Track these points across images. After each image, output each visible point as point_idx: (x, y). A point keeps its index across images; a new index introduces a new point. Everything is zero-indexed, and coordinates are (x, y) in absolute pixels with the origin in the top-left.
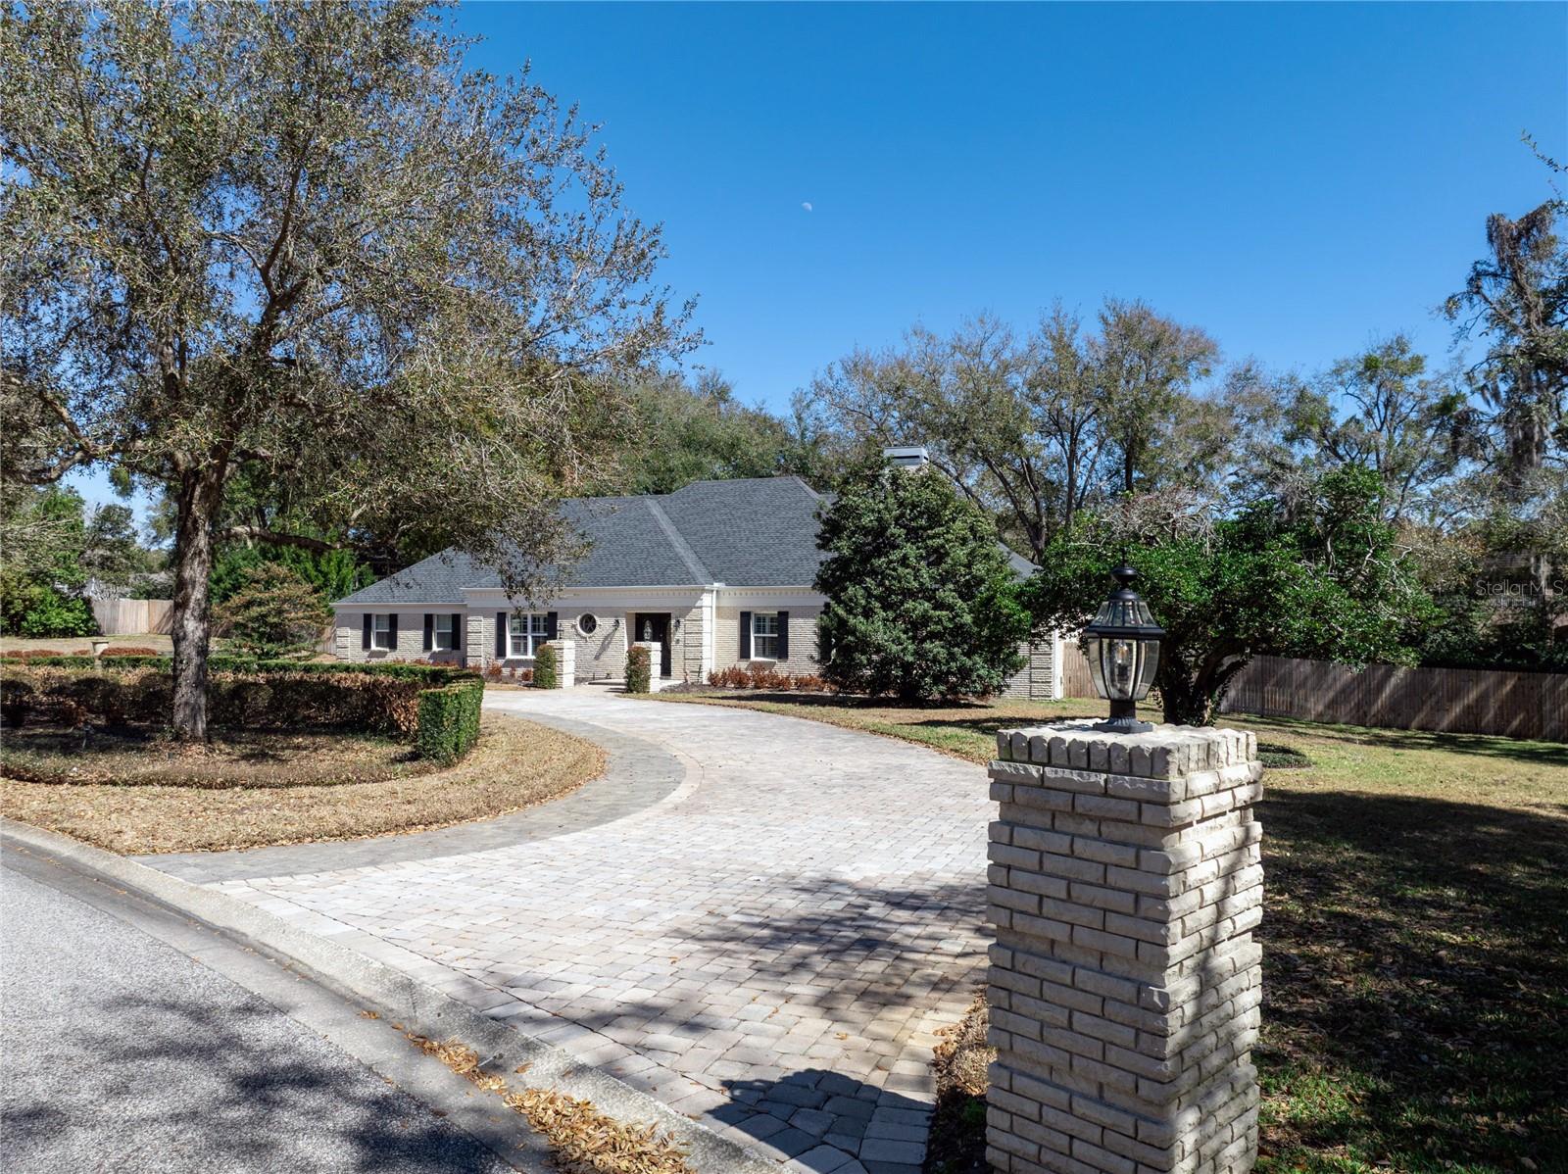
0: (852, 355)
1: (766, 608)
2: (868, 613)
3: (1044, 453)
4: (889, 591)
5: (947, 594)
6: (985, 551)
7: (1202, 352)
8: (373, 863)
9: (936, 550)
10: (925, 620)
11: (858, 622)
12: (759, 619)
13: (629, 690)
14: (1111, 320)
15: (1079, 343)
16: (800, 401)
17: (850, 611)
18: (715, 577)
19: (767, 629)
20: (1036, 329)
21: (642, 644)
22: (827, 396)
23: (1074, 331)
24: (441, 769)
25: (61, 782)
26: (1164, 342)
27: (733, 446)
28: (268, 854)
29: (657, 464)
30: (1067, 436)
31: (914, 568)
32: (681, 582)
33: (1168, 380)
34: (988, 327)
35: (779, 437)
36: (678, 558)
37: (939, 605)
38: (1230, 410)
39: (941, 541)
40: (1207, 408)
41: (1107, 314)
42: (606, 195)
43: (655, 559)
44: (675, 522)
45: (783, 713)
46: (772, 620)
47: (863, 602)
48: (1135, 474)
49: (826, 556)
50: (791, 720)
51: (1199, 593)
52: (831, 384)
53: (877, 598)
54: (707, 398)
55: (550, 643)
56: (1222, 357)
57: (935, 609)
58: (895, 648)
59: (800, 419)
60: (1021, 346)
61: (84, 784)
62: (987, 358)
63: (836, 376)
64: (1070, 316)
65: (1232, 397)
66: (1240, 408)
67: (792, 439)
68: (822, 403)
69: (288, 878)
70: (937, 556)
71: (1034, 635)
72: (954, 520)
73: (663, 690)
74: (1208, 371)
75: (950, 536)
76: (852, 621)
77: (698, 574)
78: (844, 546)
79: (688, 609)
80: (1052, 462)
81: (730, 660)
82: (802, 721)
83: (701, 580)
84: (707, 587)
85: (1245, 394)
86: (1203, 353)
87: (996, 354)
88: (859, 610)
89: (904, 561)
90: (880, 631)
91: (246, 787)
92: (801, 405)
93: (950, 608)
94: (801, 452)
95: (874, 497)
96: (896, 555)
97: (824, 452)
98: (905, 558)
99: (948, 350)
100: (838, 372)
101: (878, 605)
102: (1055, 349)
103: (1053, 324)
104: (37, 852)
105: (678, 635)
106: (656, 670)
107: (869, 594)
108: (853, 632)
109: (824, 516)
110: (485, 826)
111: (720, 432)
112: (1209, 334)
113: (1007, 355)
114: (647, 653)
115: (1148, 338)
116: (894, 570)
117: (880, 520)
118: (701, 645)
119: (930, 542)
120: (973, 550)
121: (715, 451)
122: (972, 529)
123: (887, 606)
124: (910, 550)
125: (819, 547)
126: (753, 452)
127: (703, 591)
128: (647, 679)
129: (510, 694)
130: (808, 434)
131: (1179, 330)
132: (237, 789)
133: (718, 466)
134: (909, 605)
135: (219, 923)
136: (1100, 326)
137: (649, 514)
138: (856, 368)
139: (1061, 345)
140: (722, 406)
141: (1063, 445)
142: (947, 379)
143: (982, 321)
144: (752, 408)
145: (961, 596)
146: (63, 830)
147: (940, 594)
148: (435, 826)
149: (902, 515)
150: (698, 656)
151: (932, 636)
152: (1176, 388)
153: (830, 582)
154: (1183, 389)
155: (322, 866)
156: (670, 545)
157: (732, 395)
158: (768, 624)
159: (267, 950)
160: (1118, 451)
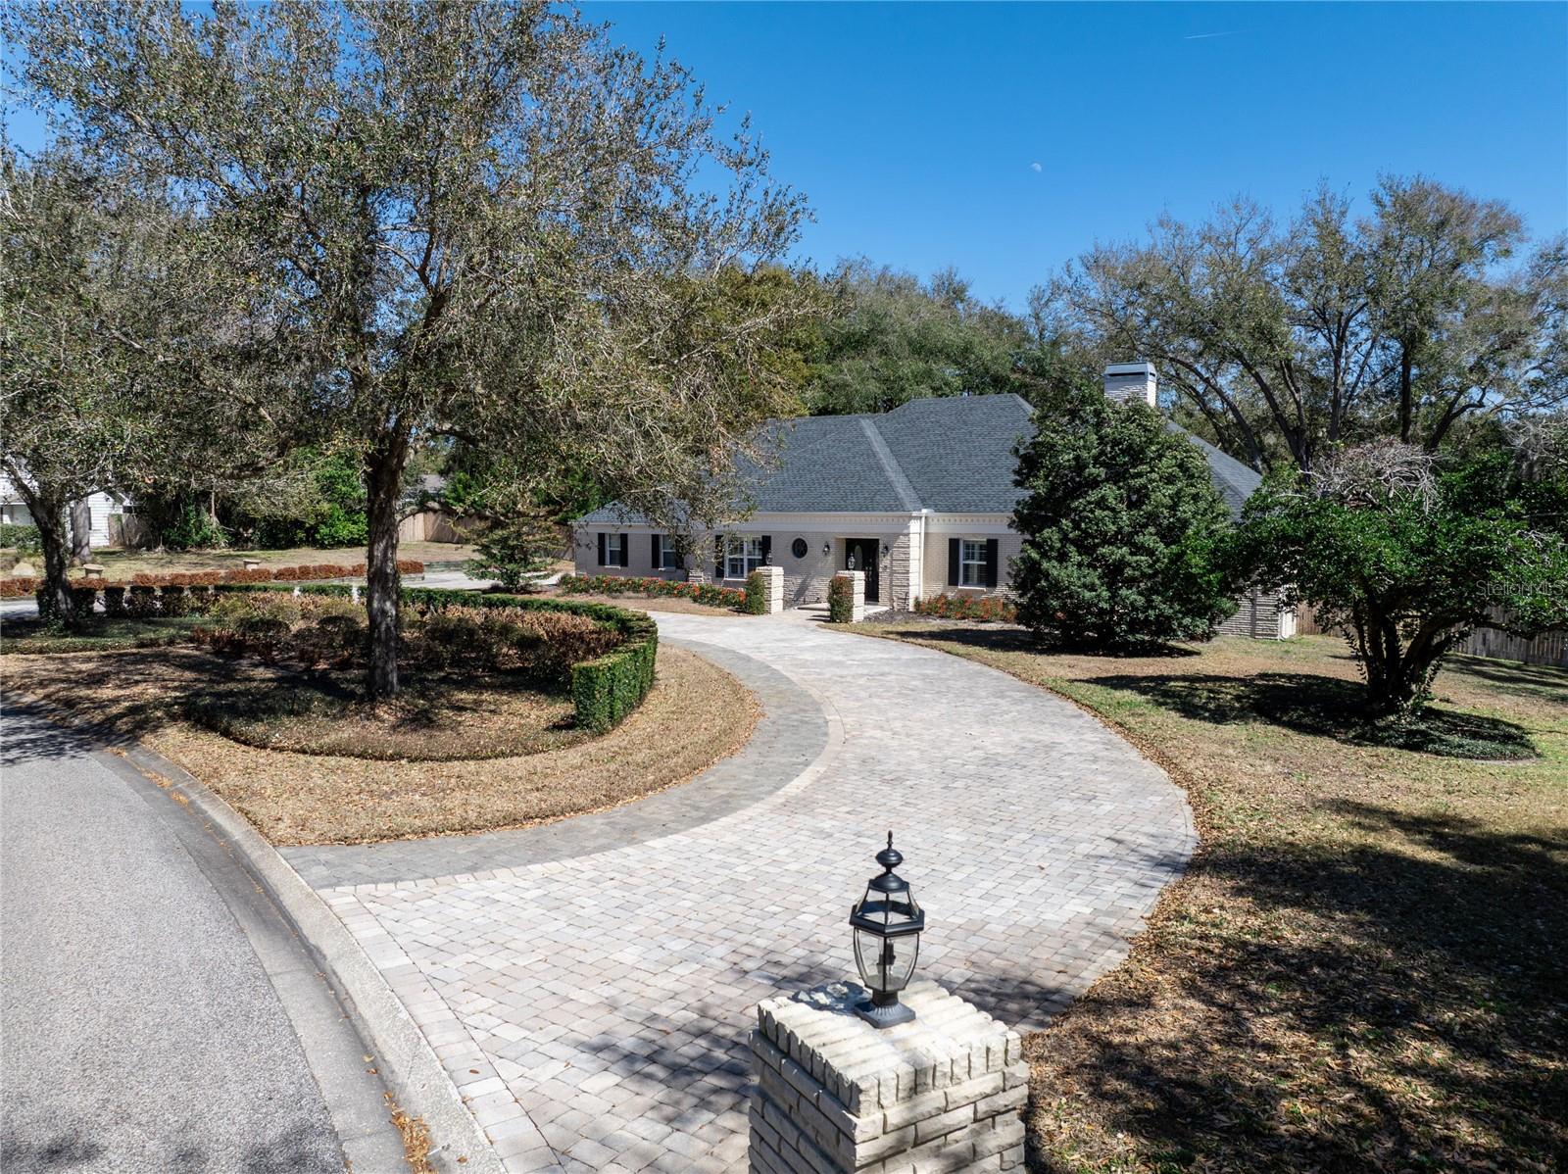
0: (1092, 250)
1: (974, 535)
2: (1063, 557)
3: (1311, 347)
4: (1087, 534)
5: (1148, 538)
6: (1193, 491)
7: (1501, 228)
8: (473, 869)
9: (1138, 491)
10: (1121, 565)
11: (1050, 566)
12: (968, 546)
13: (832, 619)
14: (1387, 200)
15: (1349, 229)
16: (1039, 299)
17: (1044, 555)
18: (925, 502)
19: (977, 556)
20: (1299, 213)
21: (845, 574)
22: (1065, 295)
23: (1343, 214)
24: (593, 738)
25: (264, 747)
26: (1453, 221)
27: (967, 350)
28: (390, 850)
29: (885, 372)
30: (1334, 327)
31: (1113, 510)
32: (889, 508)
33: (1456, 265)
34: (1244, 213)
35: (1017, 335)
36: (888, 484)
37: (1138, 549)
38: (1533, 298)
39: (1143, 480)
40: (1504, 296)
41: (1382, 193)
42: (750, 164)
43: (865, 484)
44: (889, 443)
45: (968, 657)
46: (981, 547)
47: (1058, 545)
48: (1414, 371)
49: (1025, 494)
50: (975, 666)
51: (1407, 562)
52: (1070, 282)
53: (1073, 542)
54: (939, 300)
55: (760, 569)
56: (1526, 235)
57: (1132, 554)
58: (1088, 595)
59: (1037, 317)
60: (1281, 232)
61: (282, 750)
62: (1242, 248)
63: (1075, 274)
64: (1339, 197)
65: (1538, 281)
66: (1545, 295)
67: (1030, 340)
68: (1061, 302)
69: (391, 886)
70: (1137, 499)
71: (1234, 591)
72: (1160, 457)
73: (868, 619)
74: (1507, 251)
75: (1154, 476)
76: (1045, 565)
77: (906, 500)
78: (1040, 486)
79: (897, 536)
80: (1320, 357)
81: (938, 588)
82: (986, 668)
83: (909, 506)
84: (915, 514)
85: (1554, 277)
86: (1502, 232)
87: (1253, 243)
88: (1054, 554)
89: (1101, 504)
90: (1071, 574)
91: (412, 760)
92: (1040, 302)
93: (1151, 552)
94: (1038, 353)
95: (1074, 434)
96: (1094, 495)
97: (1065, 351)
98: (1103, 498)
99: (1197, 241)
100: (1078, 268)
101: (1072, 548)
102: (1320, 237)
103: (1319, 210)
104: (218, 831)
105: (884, 562)
106: (859, 598)
107: (1065, 539)
108: (1047, 575)
109: (1022, 452)
110: (594, 822)
111: (950, 335)
112: (1510, 208)
113: (1265, 244)
114: (850, 582)
115: (1432, 219)
116: (1092, 512)
117: (1077, 458)
118: (908, 572)
119: (1132, 482)
120: (1179, 491)
121: (948, 356)
122: (1181, 466)
123: (1083, 549)
124: (1109, 491)
125: (1018, 484)
126: (987, 355)
127: (911, 518)
128: (849, 610)
129: (718, 620)
130: (1047, 334)
131: (1473, 206)
132: (403, 762)
133: (950, 372)
134: (1105, 550)
135: (312, 941)
136: (1375, 208)
137: (863, 436)
138: (1096, 264)
139: (1329, 232)
140: (960, 306)
141: (1330, 340)
142: (1198, 272)
143: (1236, 207)
144: (991, 306)
145: (1163, 538)
146: (240, 810)
147: (1139, 539)
148: (550, 820)
149: (1102, 453)
150: (905, 583)
151: (1130, 582)
152: (1468, 270)
153: (1028, 520)
154: (1472, 274)
155: (428, 870)
156: (881, 469)
157: (969, 293)
158: (977, 551)
159: (334, 980)
160: (1396, 345)
